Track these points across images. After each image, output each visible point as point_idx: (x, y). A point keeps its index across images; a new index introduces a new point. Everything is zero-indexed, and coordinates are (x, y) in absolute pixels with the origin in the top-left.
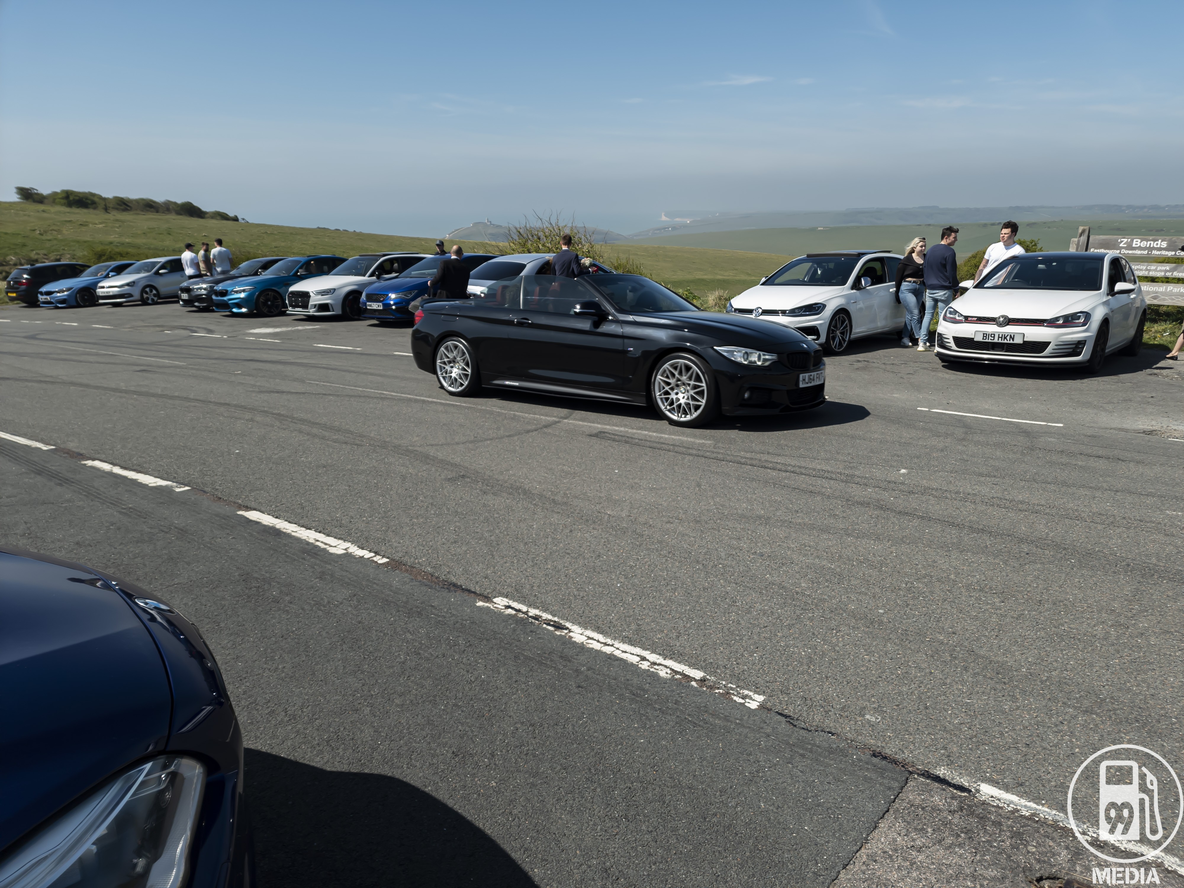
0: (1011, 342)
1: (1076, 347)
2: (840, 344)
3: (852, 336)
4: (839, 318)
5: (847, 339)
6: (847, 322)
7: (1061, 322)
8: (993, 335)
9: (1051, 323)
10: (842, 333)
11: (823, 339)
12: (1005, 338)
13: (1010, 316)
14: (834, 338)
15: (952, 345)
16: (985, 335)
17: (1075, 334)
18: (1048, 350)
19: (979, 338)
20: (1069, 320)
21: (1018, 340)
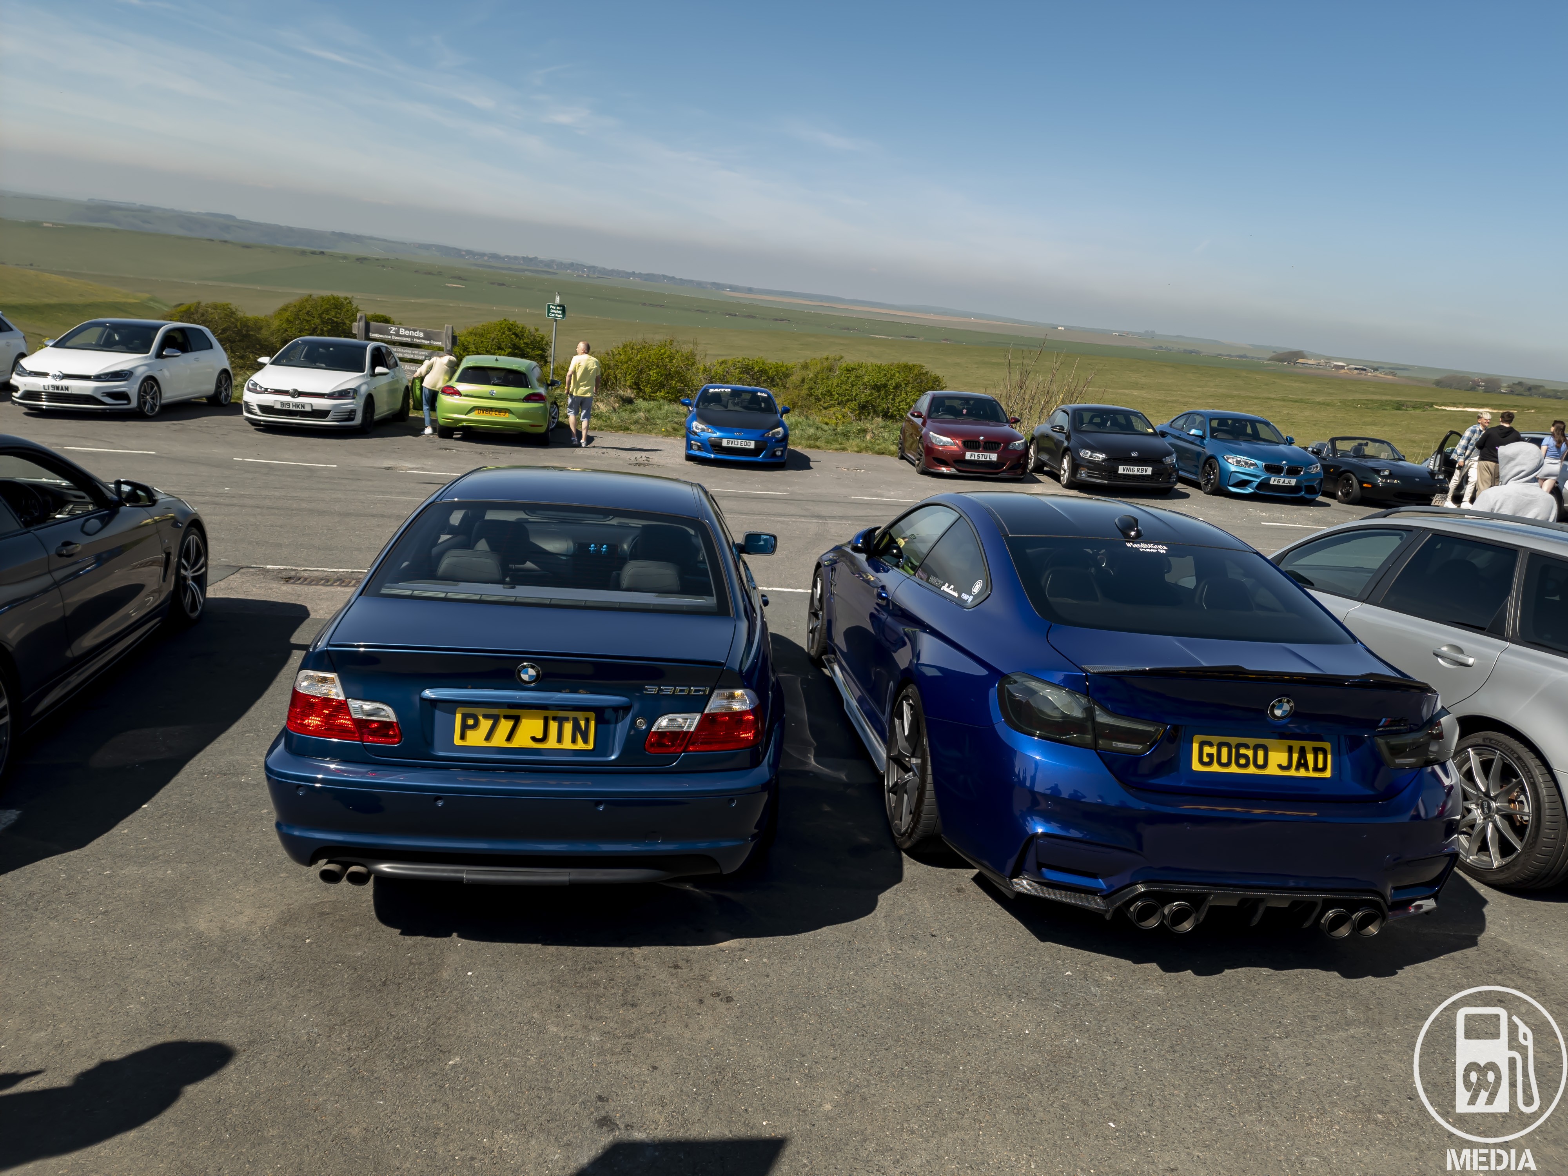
0: (303, 409)
1: (351, 415)
2: (152, 409)
3: (163, 401)
4: (148, 384)
5: (158, 404)
6: (156, 388)
7: (336, 395)
8: (288, 404)
9: (331, 396)
10: (153, 398)
11: (134, 404)
12: (298, 406)
13: (300, 390)
14: (145, 403)
15: (257, 411)
16: (282, 404)
17: (347, 403)
18: (329, 418)
19: (278, 406)
20: (342, 394)
21: (308, 409)
